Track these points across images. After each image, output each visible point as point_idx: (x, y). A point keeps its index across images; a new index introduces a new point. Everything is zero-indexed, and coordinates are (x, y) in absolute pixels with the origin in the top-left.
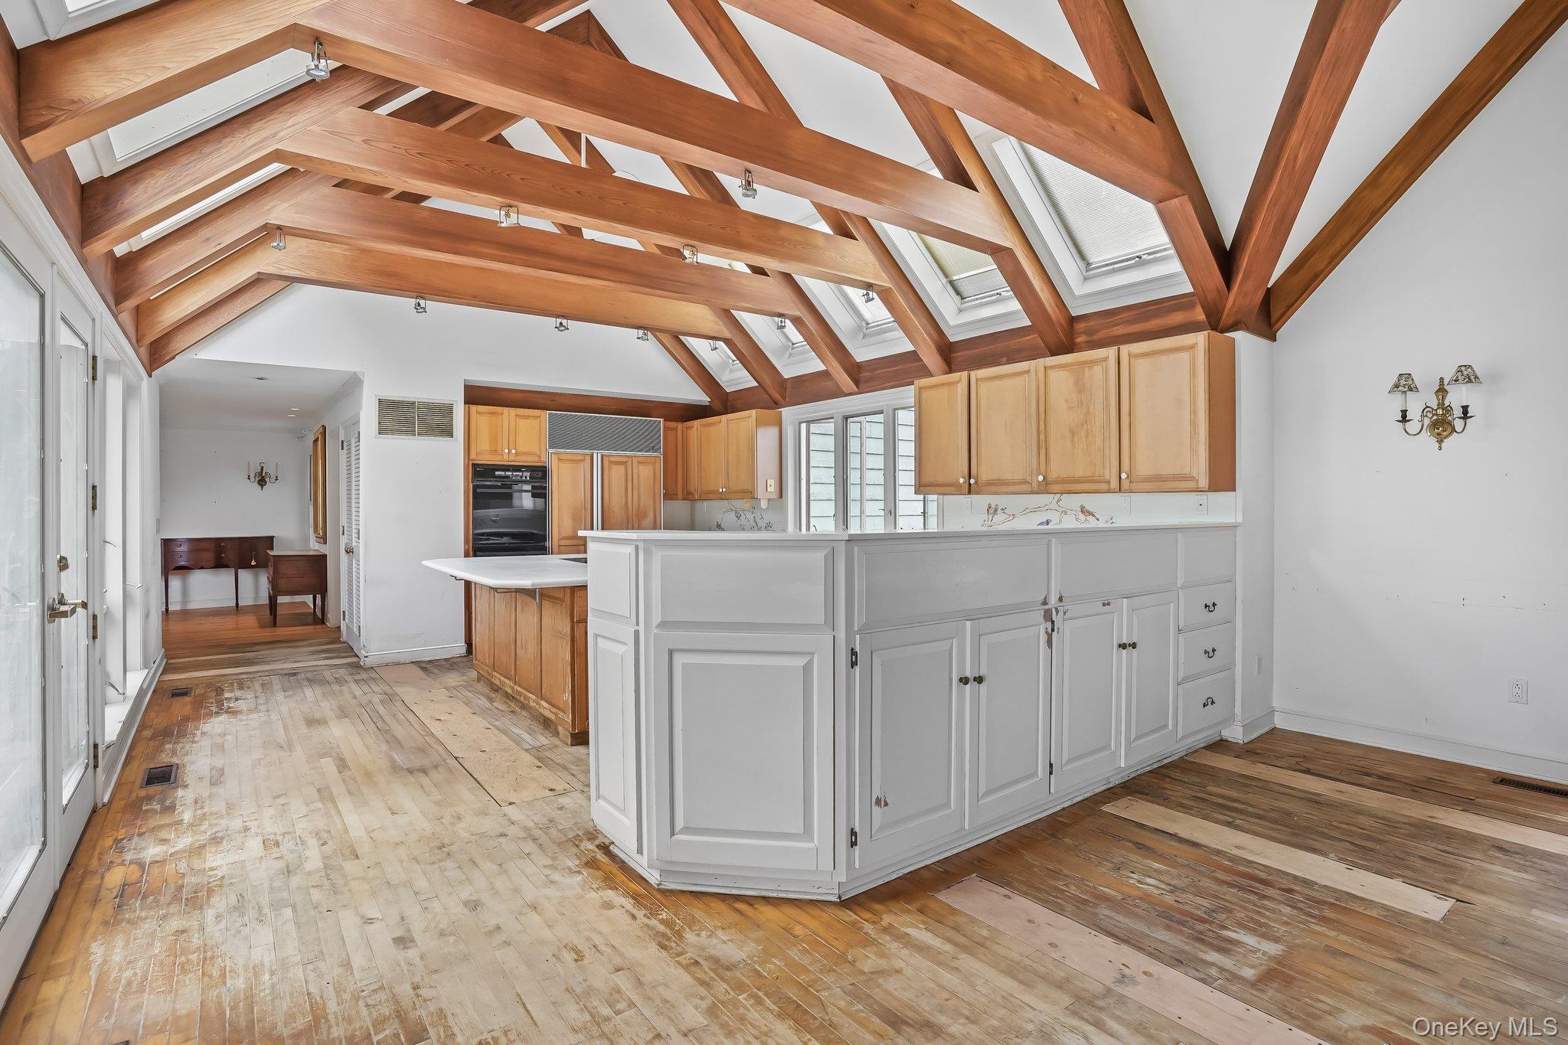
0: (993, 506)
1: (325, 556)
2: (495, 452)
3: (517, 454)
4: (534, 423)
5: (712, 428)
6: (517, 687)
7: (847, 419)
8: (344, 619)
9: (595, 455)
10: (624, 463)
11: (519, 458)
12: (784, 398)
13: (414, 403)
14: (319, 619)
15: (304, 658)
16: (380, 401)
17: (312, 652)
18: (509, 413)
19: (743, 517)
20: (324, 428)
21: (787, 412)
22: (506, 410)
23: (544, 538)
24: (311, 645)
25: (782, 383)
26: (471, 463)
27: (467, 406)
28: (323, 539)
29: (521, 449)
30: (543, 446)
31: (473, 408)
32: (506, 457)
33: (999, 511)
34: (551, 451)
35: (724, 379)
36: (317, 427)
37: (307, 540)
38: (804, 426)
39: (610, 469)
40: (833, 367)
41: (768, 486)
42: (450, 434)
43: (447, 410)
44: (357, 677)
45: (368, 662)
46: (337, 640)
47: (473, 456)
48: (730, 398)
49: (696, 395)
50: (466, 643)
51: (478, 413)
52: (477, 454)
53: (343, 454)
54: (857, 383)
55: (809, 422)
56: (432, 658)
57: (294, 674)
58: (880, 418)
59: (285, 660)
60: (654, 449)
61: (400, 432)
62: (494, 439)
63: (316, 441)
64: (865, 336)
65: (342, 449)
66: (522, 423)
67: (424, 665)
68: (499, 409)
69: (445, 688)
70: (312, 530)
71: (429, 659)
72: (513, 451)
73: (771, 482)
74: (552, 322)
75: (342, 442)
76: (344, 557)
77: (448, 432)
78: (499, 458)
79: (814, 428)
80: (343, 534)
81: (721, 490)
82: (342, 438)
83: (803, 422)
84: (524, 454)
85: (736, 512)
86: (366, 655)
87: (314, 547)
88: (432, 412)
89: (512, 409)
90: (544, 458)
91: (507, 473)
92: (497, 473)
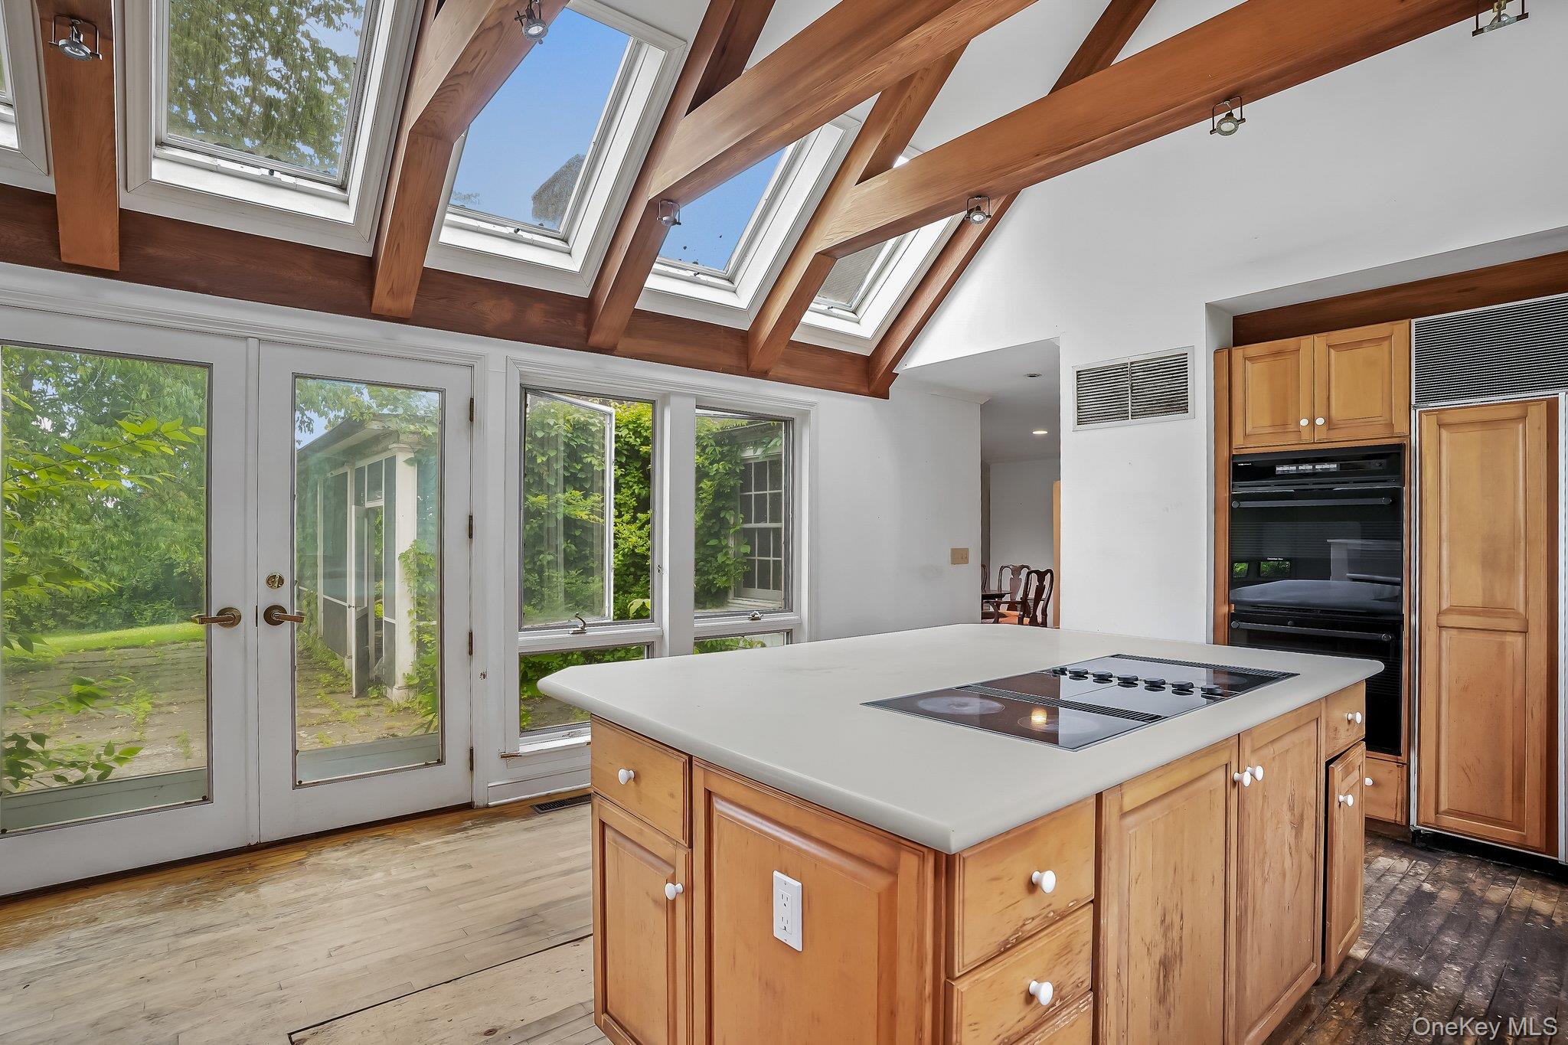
2: (1280, 427)
3: (1329, 426)
9: (1564, 400)
11: (1336, 435)
13: (1123, 365)
16: (1077, 376)
18: (1311, 345)
22: (1306, 342)
26: (1227, 455)
27: (1223, 351)
29: (1340, 415)
30: (1401, 401)
31: (1238, 351)
32: (1306, 436)
34: (1424, 408)
42: (1182, 407)
43: (1178, 366)
47: (1233, 441)
51: (1247, 358)
52: (1245, 437)
61: (1106, 417)
62: (1282, 403)
66: (1344, 358)
68: (1289, 343)
72: (1321, 421)
77: (1178, 404)
78: (1288, 438)
84: (1351, 423)
88: (1154, 374)
89: (1319, 335)
90: (1400, 428)
91: (1300, 468)
92: (1277, 469)
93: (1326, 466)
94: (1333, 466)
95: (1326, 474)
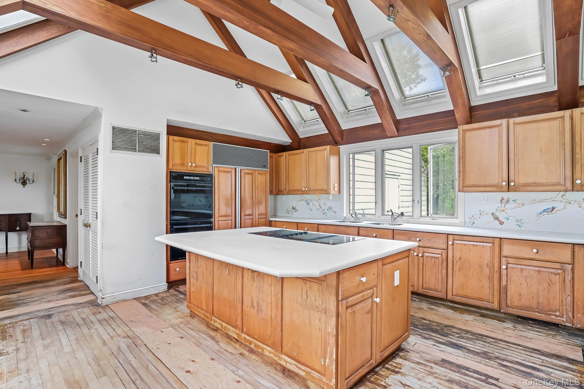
0: (506, 198)
1: (66, 226)
2: (183, 165)
3: (195, 167)
4: (205, 148)
5: (297, 156)
6: (243, 335)
7: (383, 151)
8: (81, 267)
9: (237, 169)
10: (252, 174)
11: (197, 169)
12: (342, 140)
13: (135, 131)
14: (61, 263)
15: (55, 298)
16: (113, 128)
17: (60, 291)
18: (191, 142)
19: (311, 204)
20: (66, 152)
21: (342, 147)
22: (190, 140)
23: (210, 216)
24: (58, 285)
25: (342, 132)
26: (169, 171)
27: (167, 136)
28: (64, 215)
29: (198, 164)
30: (209, 162)
31: (171, 137)
32: (189, 168)
33: (511, 201)
34: (214, 165)
35: (300, 131)
36: (60, 152)
37: (52, 215)
38: (351, 155)
39: (245, 177)
40: (387, 121)
41: (335, 187)
42: (158, 153)
43: (156, 137)
44: (100, 317)
45: (105, 302)
46: (75, 280)
47: (170, 166)
48: (302, 141)
49: (284, 139)
50: (167, 282)
51: (174, 140)
52: (173, 166)
53: (81, 166)
54: (398, 130)
55: (354, 154)
56: (147, 294)
57: (49, 316)
58: (410, 150)
59: (40, 300)
60: (264, 166)
61: (126, 149)
62: (183, 157)
63: (59, 160)
64: (403, 105)
65: (81, 161)
66: (198, 147)
67: (143, 301)
68: (186, 139)
69: (172, 327)
70: (55, 210)
71: (144, 295)
72: (194, 165)
73: (336, 185)
74: (234, 82)
75: (81, 157)
76: (81, 229)
77: (156, 151)
78: (185, 168)
79: (357, 156)
80: (81, 214)
81: (304, 189)
82: (80, 154)
83: (351, 154)
84: (200, 166)
85: (306, 201)
86: (103, 297)
87: (57, 220)
88: (147, 137)
89: (193, 139)
90: (211, 170)
91: (190, 178)
92: (184, 177)
93: (196, 178)
94: (198, 178)
95: (196, 180)
